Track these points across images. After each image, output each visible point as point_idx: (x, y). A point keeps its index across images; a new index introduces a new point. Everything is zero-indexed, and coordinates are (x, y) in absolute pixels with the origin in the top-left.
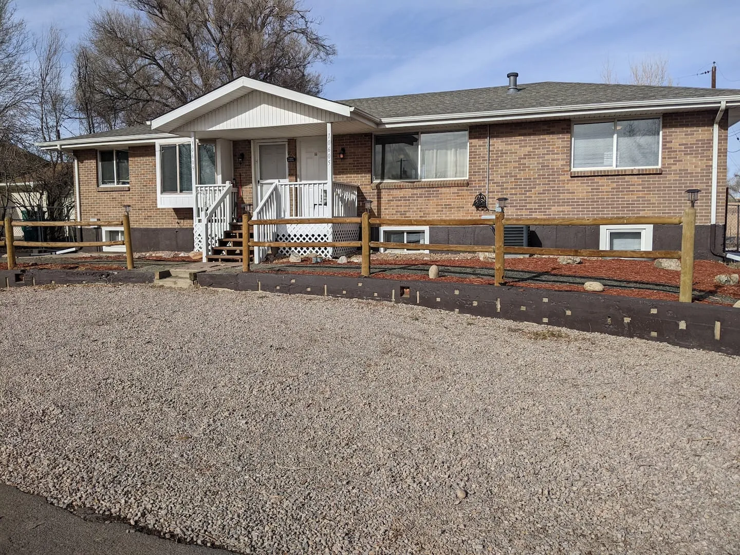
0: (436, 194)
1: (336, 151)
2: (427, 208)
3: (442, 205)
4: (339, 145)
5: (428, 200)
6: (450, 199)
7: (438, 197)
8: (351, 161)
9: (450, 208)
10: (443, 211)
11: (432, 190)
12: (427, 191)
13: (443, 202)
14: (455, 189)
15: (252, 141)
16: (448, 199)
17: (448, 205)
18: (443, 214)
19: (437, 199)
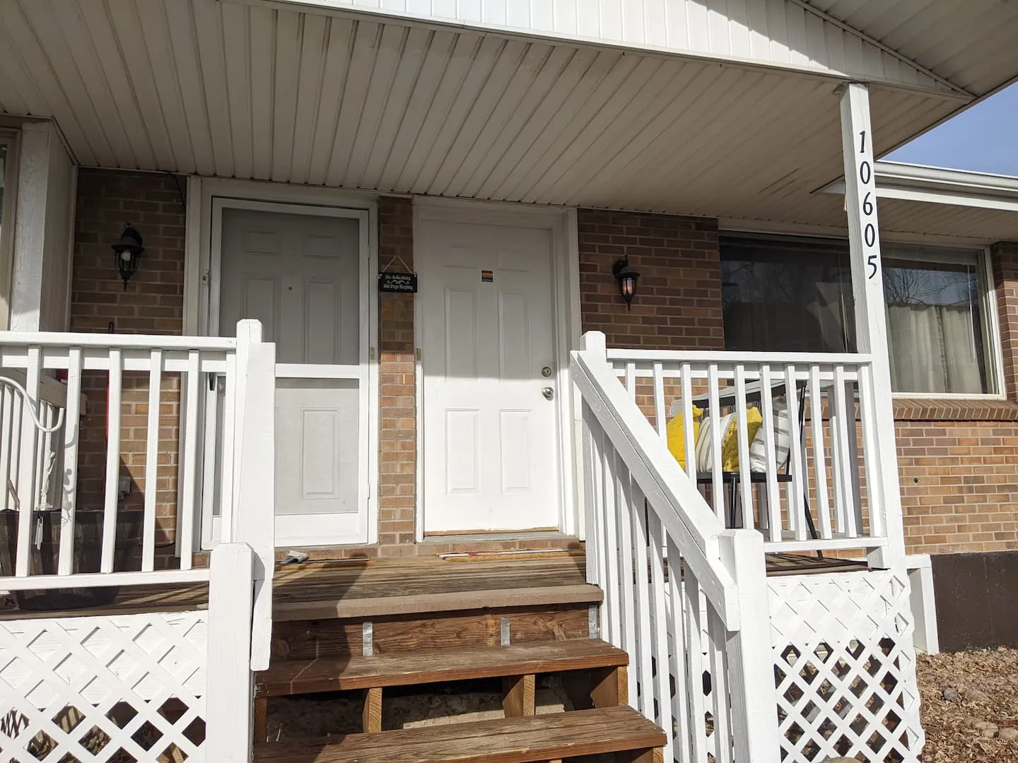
0: (938, 443)
1: (594, 268)
2: (917, 491)
3: (958, 480)
4: (604, 249)
5: (917, 462)
6: (978, 460)
7: (945, 452)
8: (652, 311)
9: (982, 489)
10: (961, 500)
11: (924, 427)
12: (912, 433)
13: (964, 469)
14: (985, 430)
15: (193, 186)
16: (971, 461)
17: (978, 480)
18: (966, 510)
19: (944, 461)
